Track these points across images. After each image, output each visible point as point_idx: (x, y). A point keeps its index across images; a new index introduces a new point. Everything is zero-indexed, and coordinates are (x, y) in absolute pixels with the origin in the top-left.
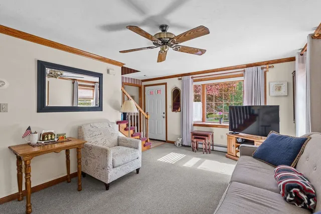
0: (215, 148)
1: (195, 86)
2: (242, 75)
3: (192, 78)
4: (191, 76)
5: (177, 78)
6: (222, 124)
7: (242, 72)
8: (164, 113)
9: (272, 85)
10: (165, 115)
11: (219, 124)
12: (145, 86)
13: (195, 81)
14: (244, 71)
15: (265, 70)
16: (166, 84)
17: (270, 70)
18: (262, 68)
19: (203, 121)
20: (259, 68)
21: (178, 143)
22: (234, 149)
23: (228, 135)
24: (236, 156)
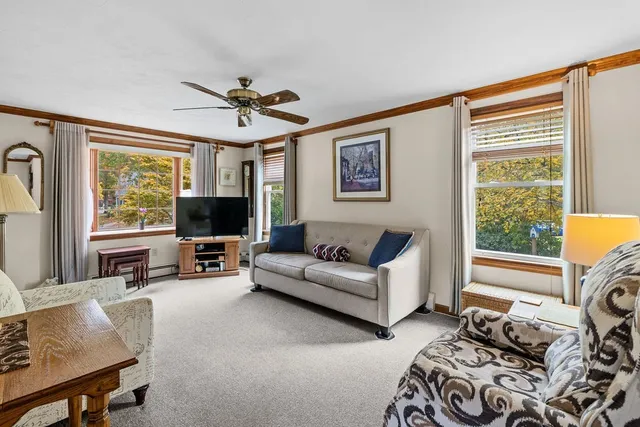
2: (188, 151)
3: (87, 131)
4: (85, 127)
6: (145, 230)
7: (188, 147)
9: (223, 172)
13: (93, 140)
14: (193, 145)
15: (215, 150)
17: (221, 151)
18: (214, 147)
19: (95, 228)
20: (211, 145)
22: (191, 264)
23: (181, 244)
24: (196, 272)
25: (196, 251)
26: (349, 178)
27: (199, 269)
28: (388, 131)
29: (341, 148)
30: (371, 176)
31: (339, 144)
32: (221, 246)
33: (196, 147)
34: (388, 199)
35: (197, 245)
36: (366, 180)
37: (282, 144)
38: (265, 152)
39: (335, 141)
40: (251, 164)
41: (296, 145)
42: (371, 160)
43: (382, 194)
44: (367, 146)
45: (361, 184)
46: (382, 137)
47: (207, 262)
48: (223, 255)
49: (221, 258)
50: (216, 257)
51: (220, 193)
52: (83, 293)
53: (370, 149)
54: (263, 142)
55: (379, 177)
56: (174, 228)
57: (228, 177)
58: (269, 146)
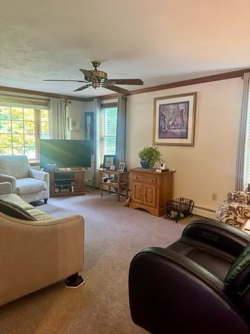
2: (46, 105)
9: (71, 120)
14: (49, 100)
15: (64, 103)
20: (62, 100)
22: (52, 187)
24: (55, 192)
25: (55, 178)
26: (165, 129)
27: (57, 191)
28: (195, 94)
29: (160, 106)
30: (181, 128)
31: (159, 103)
33: (51, 102)
34: (192, 145)
36: (178, 131)
37: (115, 100)
38: (103, 106)
39: (155, 100)
40: (92, 114)
41: (126, 102)
42: (182, 116)
43: (188, 141)
44: (180, 105)
45: (174, 134)
46: (191, 99)
47: (62, 186)
48: (74, 181)
49: (73, 183)
50: (69, 182)
53: (182, 107)
54: (101, 98)
55: (187, 129)
56: (38, 161)
57: (74, 124)
58: (105, 101)
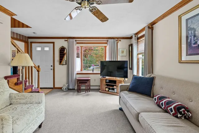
0: (91, 88)
1: (78, 47)
2: (106, 43)
3: (76, 41)
4: (75, 40)
5: (64, 40)
6: (94, 72)
7: (106, 42)
8: (52, 66)
9: (120, 50)
10: (52, 68)
11: (92, 72)
12: (31, 43)
13: (77, 43)
14: (108, 41)
15: (117, 42)
16: (53, 43)
17: (119, 42)
18: (116, 41)
19: (81, 70)
20: (115, 40)
21: (64, 88)
22: (104, 87)
23: (101, 79)
24: (106, 91)
25: (106, 82)
27: (107, 89)
32: (115, 82)
35: (106, 80)
37: (143, 33)
38: (138, 39)
40: (131, 45)
41: (152, 30)
48: (116, 86)
49: (115, 87)
50: (113, 86)
51: (119, 59)
52: (27, 98)
54: (137, 34)
56: (100, 72)
57: (123, 52)
58: (139, 35)
